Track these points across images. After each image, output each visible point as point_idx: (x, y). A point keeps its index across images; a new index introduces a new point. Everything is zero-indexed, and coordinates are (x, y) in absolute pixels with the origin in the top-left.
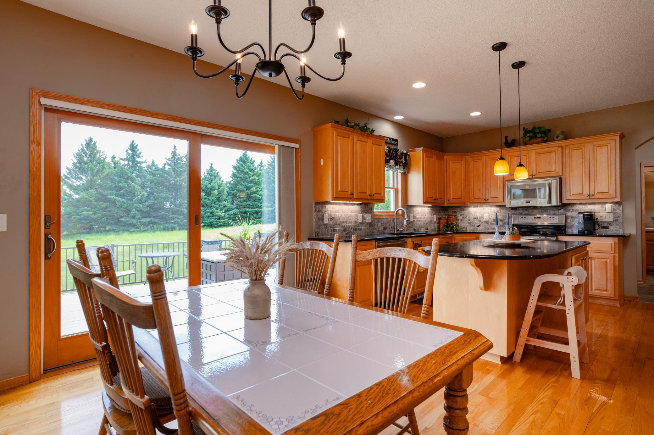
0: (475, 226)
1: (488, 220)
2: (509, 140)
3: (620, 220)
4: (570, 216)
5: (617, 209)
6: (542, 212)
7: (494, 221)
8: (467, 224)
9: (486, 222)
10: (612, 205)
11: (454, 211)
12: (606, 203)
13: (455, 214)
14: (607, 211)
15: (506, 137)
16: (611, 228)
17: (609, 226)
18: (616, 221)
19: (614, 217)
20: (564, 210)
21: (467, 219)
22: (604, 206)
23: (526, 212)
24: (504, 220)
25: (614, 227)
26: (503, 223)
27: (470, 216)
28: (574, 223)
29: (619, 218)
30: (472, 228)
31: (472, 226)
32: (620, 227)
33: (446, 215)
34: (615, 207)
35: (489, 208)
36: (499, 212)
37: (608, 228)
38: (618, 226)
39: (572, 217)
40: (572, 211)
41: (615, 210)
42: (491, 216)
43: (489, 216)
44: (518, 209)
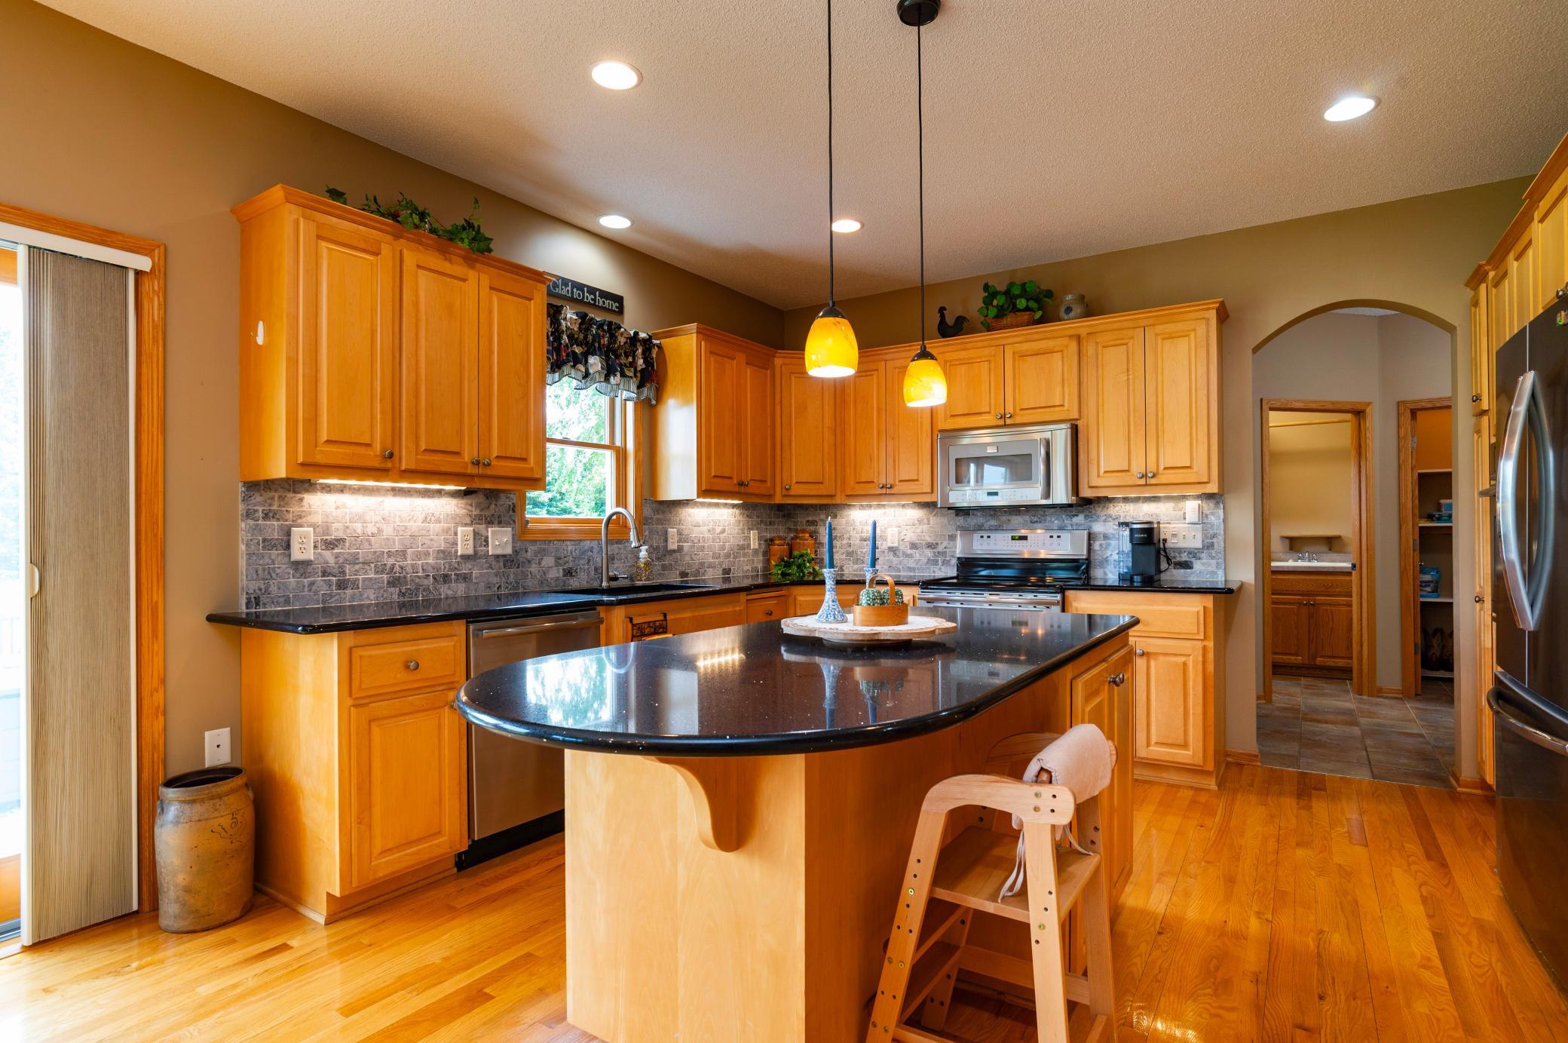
0: (863, 562)
1: (896, 545)
2: (950, 320)
3: (1219, 542)
4: (1100, 533)
5: (1212, 514)
6: (1032, 522)
7: (911, 548)
8: (844, 557)
9: (891, 549)
10: (1200, 502)
11: (810, 519)
12: (1184, 498)
13: (812, 528)
14: (1187, 521)
15: (942, 310)
16: (1198, 566)
17: (1193, 560)
18: (1208, 547)
19: (1205, 536)
20: (1085, 517)
21: (845, 542)
22: (1181, 505)
23: (993, 522)
24: (937, 544)
25: (1203, 564)
26: (934, 553)
27: (853, 533)
28: (1109, 553)
29: (1215, 540)
30: (856, 566)
31: (856, 561)
32: (1218, 563)
33: (790, 530)
34: (1208, 506)
35: (900, 511)
36: (926, 521)
37: (1190, 567)
38: (1214, 562)
39: (1106, 537)
40: (1105, 521)
41: (1207, 516)
42: (904, 533)
43: (900, 533)
44: (973, 515)
